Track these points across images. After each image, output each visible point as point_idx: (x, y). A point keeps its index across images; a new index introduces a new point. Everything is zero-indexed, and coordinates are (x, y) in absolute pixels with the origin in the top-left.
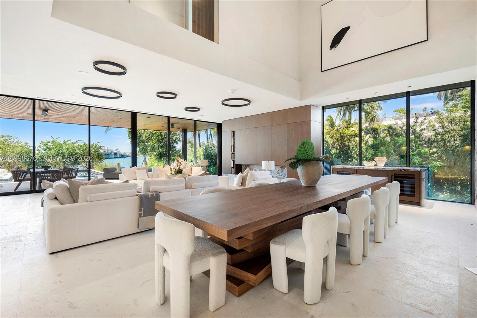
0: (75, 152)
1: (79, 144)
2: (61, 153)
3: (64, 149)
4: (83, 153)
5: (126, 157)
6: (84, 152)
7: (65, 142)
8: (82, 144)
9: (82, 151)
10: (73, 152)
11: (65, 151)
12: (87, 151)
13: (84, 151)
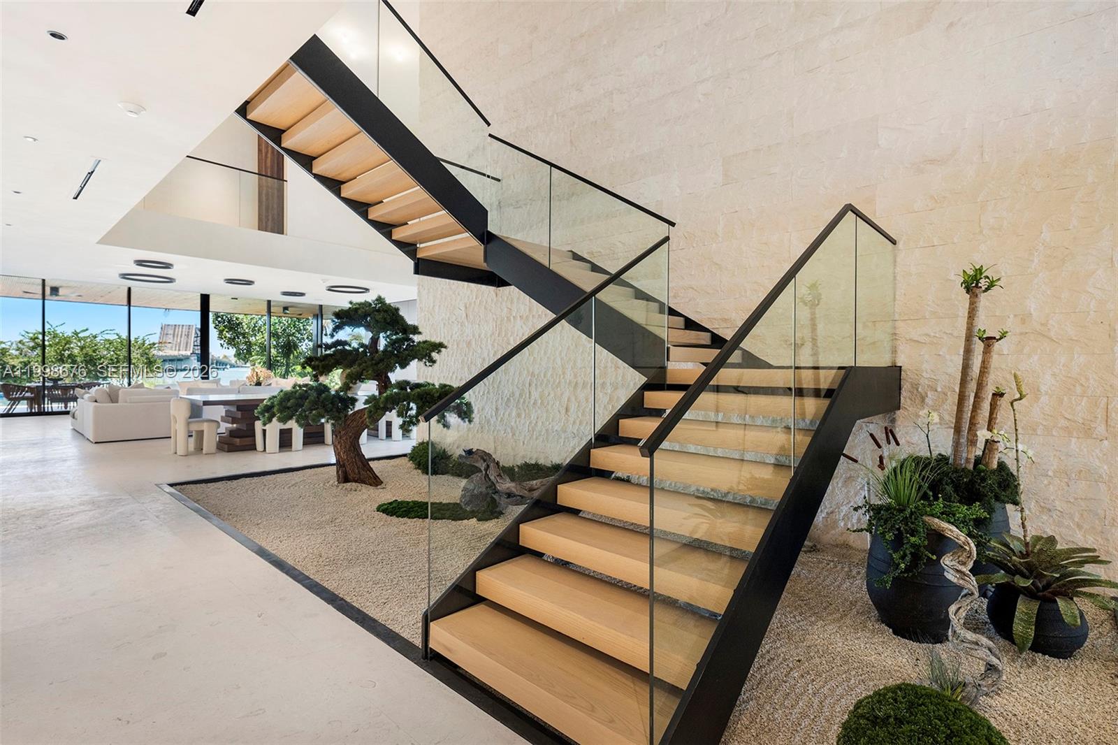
0: (97, 355)
1: (107, 337)
2: (69, 355)
3: (72, 348)
4: (115, 356)
5: (228, 366)
6: (116, 354)
7: (76, 333)
8: (113, 337)
9: (112, 353)
10: (94, 354)
11: (76, 351)
12: (124, 353)
13: (118, 353)
